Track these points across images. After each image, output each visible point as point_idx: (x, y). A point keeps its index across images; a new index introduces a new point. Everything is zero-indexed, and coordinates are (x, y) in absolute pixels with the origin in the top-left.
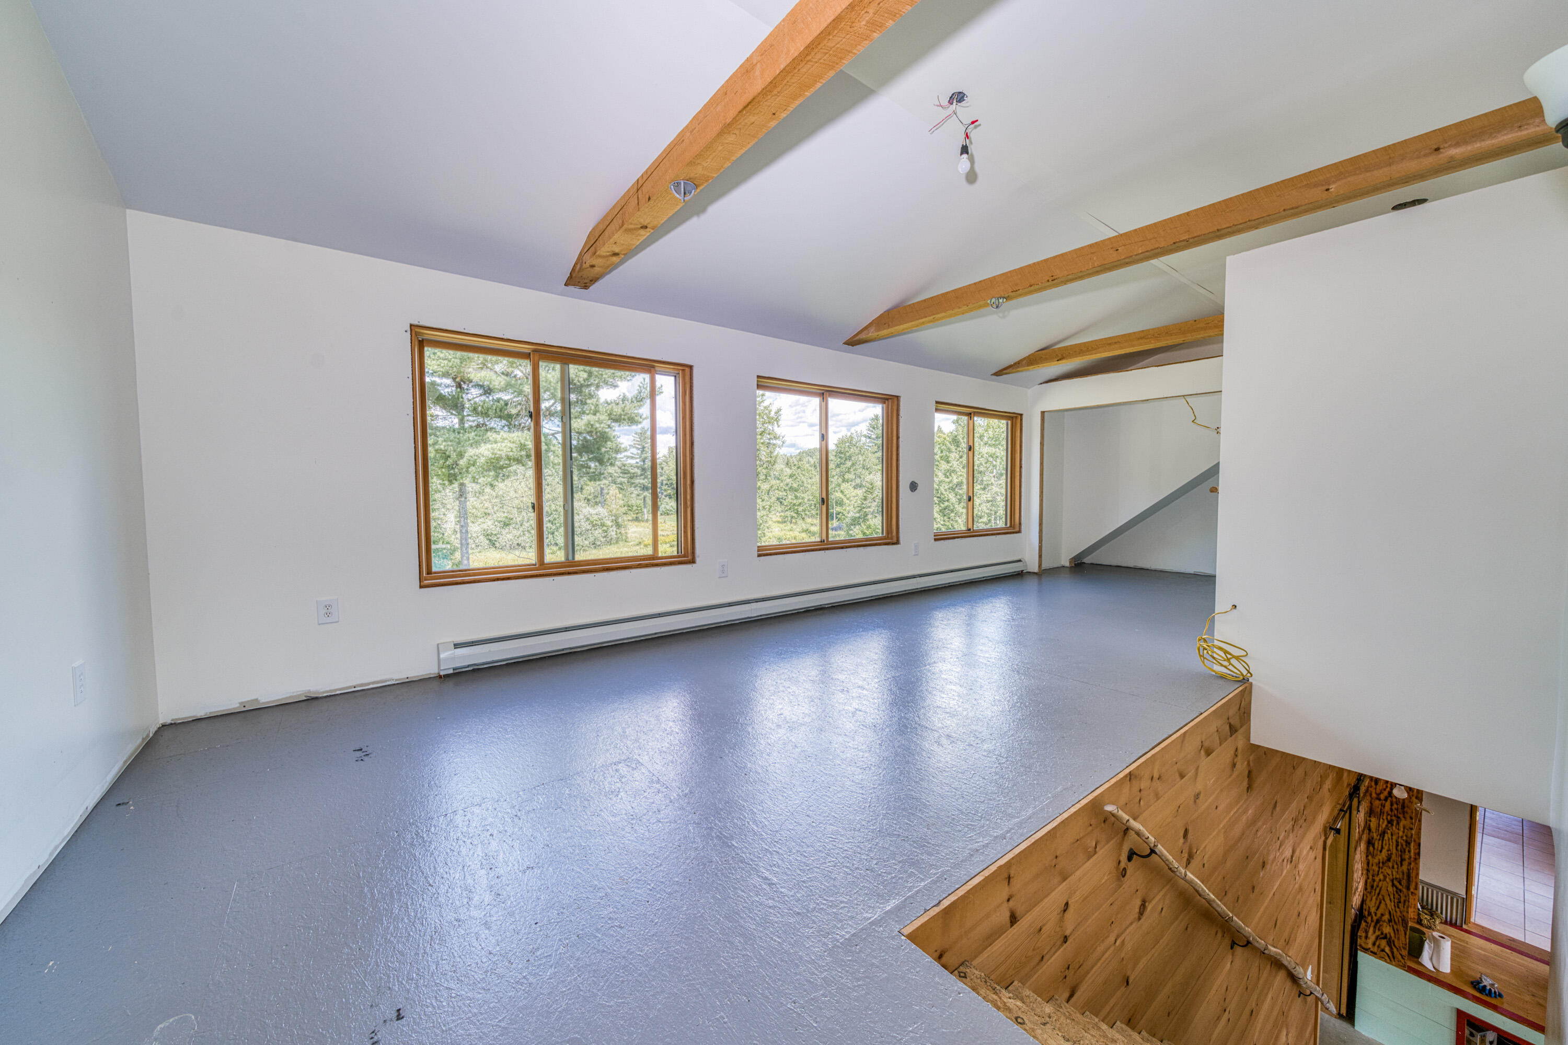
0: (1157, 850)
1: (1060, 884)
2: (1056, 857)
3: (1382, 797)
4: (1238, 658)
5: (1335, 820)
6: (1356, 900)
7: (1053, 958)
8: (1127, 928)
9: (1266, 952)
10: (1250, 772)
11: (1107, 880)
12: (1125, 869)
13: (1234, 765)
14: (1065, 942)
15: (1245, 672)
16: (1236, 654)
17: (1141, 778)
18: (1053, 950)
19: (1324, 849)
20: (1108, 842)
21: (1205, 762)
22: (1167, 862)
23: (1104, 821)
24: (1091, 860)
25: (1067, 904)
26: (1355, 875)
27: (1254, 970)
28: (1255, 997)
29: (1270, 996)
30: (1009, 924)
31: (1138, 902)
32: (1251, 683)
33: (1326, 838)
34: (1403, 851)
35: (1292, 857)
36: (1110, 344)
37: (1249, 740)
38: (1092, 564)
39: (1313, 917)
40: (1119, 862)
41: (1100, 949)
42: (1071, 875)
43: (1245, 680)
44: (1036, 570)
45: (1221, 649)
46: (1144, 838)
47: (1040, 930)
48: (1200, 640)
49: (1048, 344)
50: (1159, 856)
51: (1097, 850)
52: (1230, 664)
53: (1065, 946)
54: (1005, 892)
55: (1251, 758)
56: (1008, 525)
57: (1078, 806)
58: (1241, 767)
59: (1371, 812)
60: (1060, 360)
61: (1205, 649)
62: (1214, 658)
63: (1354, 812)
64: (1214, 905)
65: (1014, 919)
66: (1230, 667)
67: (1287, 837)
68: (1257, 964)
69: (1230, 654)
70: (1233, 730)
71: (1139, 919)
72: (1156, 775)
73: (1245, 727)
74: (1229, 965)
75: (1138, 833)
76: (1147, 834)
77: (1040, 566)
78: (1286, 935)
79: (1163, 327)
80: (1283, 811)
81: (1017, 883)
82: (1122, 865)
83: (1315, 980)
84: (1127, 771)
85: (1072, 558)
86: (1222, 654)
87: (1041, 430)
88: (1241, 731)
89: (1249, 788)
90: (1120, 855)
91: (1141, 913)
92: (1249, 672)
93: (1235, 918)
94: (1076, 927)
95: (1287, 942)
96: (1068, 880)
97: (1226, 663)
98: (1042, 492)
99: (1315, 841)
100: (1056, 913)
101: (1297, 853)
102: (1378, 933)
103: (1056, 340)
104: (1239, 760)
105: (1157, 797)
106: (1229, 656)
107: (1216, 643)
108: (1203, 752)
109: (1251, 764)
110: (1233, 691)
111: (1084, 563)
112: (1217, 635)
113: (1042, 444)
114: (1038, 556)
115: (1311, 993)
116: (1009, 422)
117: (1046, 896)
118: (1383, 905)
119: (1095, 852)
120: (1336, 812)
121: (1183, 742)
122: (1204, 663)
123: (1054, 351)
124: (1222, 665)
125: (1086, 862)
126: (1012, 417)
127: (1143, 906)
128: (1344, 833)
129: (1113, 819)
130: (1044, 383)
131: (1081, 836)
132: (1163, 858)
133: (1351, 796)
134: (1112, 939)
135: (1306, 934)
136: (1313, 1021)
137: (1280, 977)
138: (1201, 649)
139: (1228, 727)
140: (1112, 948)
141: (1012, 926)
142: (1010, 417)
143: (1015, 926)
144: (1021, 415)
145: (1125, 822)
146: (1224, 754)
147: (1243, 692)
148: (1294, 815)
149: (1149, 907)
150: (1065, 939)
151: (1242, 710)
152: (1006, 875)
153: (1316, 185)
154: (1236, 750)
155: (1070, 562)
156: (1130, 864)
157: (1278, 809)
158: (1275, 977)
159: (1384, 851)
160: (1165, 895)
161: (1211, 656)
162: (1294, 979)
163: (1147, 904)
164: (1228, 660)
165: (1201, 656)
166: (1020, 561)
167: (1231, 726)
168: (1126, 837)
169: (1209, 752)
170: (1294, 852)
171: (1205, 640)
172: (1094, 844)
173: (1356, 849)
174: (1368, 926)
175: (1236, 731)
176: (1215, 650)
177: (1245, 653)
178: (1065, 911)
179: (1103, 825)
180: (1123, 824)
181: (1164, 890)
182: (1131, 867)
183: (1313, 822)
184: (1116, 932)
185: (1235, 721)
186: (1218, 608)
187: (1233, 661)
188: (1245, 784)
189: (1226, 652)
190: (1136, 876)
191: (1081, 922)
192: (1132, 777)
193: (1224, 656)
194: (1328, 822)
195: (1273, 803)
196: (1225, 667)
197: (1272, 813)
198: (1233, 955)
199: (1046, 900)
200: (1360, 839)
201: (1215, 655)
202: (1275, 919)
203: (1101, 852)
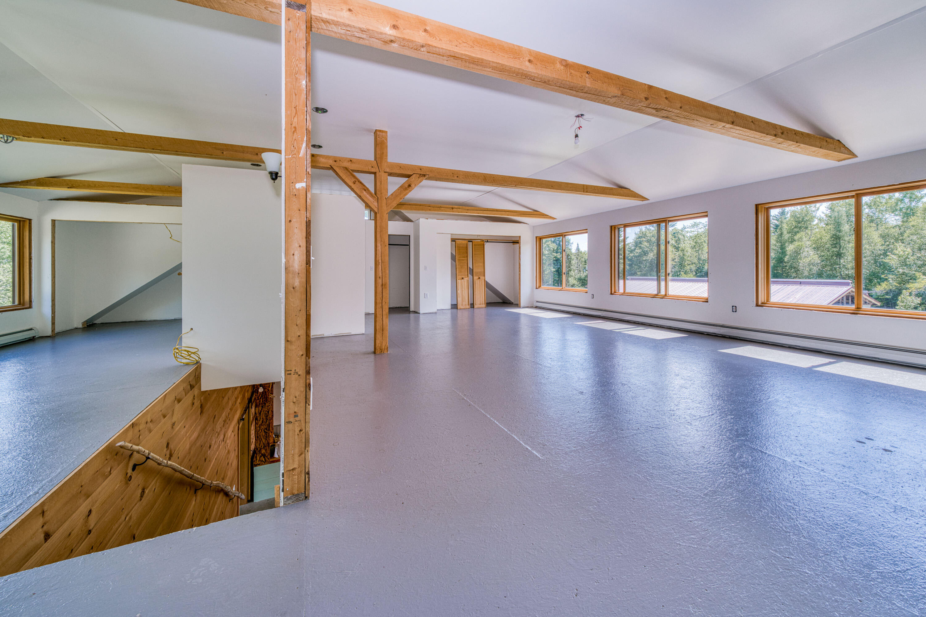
0: (150, 457)
1: (86, 500)
2: (82, 486)
3: (259, 398)
4: (194, 353)
5: (243, 415)
6: (253, 447)
7: (80, 548)
8: (133, 507)
9: (212, 485)
10: (201, 405)
11: (119, 487)
12: (131, 477)
13: (193, 404)
14: (89, 534)
15: (197, 359)
16: (194, 351)
17: (140, 424)
18: (81, 542)
19: (238, 430)
20: (119, 465)
21: (177, 406)
22: (156, 461)
23: (116, 455)
24: (108, 479)
25: (90, 511)
26: (252, 436)
27: (207, 499)
28: (208, 511)
29: (215, 508)
30: (44, 541)
31: (140, 491)
32: (201, 363)
33: (239, 425)
34: (267, 416)
35: (224, 438)
36: (113, 186)
37: (200, 389)
38: (102, 323)
39: (235, 463)
40: (127, 474)
41: (114, 528)
42: (93, 493)
43: (198, 362)
44: (49, 333)
45: (185, 351)
46: (142, 453)
47: (70, 534)
48: (174, 349)
49: (60, 175)
50: (152, 459)
51: (111, 472)
52: (190, 357)
53: (89, 536)
54: (41, 521)
55: (202, 398)
56: (17, 303)
57: (98, 452)
58: (197, 403)
59: (256, 406)
60: (71, 188)
61: (177, 353)
62: (182, 356)
63: (250, 409)
64: (184, 472)
65: (47, 536)
66: (191, 358)
67: (221, 430)
68: (209, 496)
69: (190, 352)
70: (192, 387)
71: (141, 500)
72: (149, 420)
73: (198, 384)
74: (194, 502)
75: (138, 452)
76: (143, 450)
77: (53, 330)
78: (222, 476)
79: (150, 185)
80: (219, 418)
81: (48, 515)
82: (129, 475)
83: (237, 490)
84: (131, 423)
85: (85, 322)
86: (186, 353)
87: (52, 232)
88: (196, 387)
89: (202, 412)
90: (127, 469)
91: (142, 496)
92: (199, 358)
93: (195, 475)
94: (97, 522)
95: (223, 479)
96: (90, 497)
97: (188, 357)
98: (54, 277)
99: (234, 428)
100: (82, 519)
101: (226, 436)
102: (260, 455)
103: (66, 174)
104: (195, 401)
105: (150, 431)
106: (190, 353)
107: (183, 348)
108: (176, 402)
109: (202, 401)
110: (193, 368)
111: (96, 324)
112: (183, 345)
113: (53, 243)
114: (50, 324)
115: (235, 496)
116: (16, 224)
117: (74, 512)
118: (261, 443)
119: (110, 474)
120: (243, 411)
121: (164, 399)
122: (177, 360)
123: (65, 180)
124: (186, 359)
125: (104, 482)
126: (20, 221)
127: (143, 491)
128: (246, 420)
129: (122, 450)
130: (54, 200)
131: (100, 468)
132: (154, 459)
133: (249, 403)
134: (123, 518)
135: (231, 473)
136: (237, 509)
137: (221, 496)
138: (175, 353)
139: (189, 387)
140: (124, 523)
141: (45, 542)
142: (17, 220)
143: (48, 541)
144: (30, 220)
145: (130, 448)
146: (187, 400)
147: (197, 368)
148: (224, 419)
149: (147, 491)
150: (90, 532)
151: (197, 376)
152: (41, 511)
153: (219, 149)
154: (194, 396)
155: (83, 325)
156: (134, 473)
157: (216, 418)
158: (218, 496)
159: (261, 420)
160: (157, 481)
161: (181, 355)
162: (226, 494)
163: (145, 490)
164: (189, 355)
165: (175, 357)
166: (31, 329)
167: (191, 385)
168: (131, 459)
169: (179, 401)
170: (224, 436)
171: (177, 349)
172: (109, 469)
173: (251, 425)
174: (257, 455)
175: (194, 387)
176: (183, 352)
177: (197, 350)
178: (89, 516)
179: (115, 457)
180: (129, 450)
181: (156, 479)
182: (134, 474)
183: (233, 420)
184: (126, 513)
185: (193, 383)
186: (184, 331)
187: (192, 355)
188: (199, 412)
189: (188, 352)
190: (138, 479)
191: (101, 517)
192: (134, 425)
193: (187, 353)
194: (240, 417)
195: (214, 416)
196: (188, 359)
197: (214, 421)
198: (196, 496)
199: (74, 515)
200: (253, 420)
201: (183, 355)
202: (216, 470)
203: (114, 473)
